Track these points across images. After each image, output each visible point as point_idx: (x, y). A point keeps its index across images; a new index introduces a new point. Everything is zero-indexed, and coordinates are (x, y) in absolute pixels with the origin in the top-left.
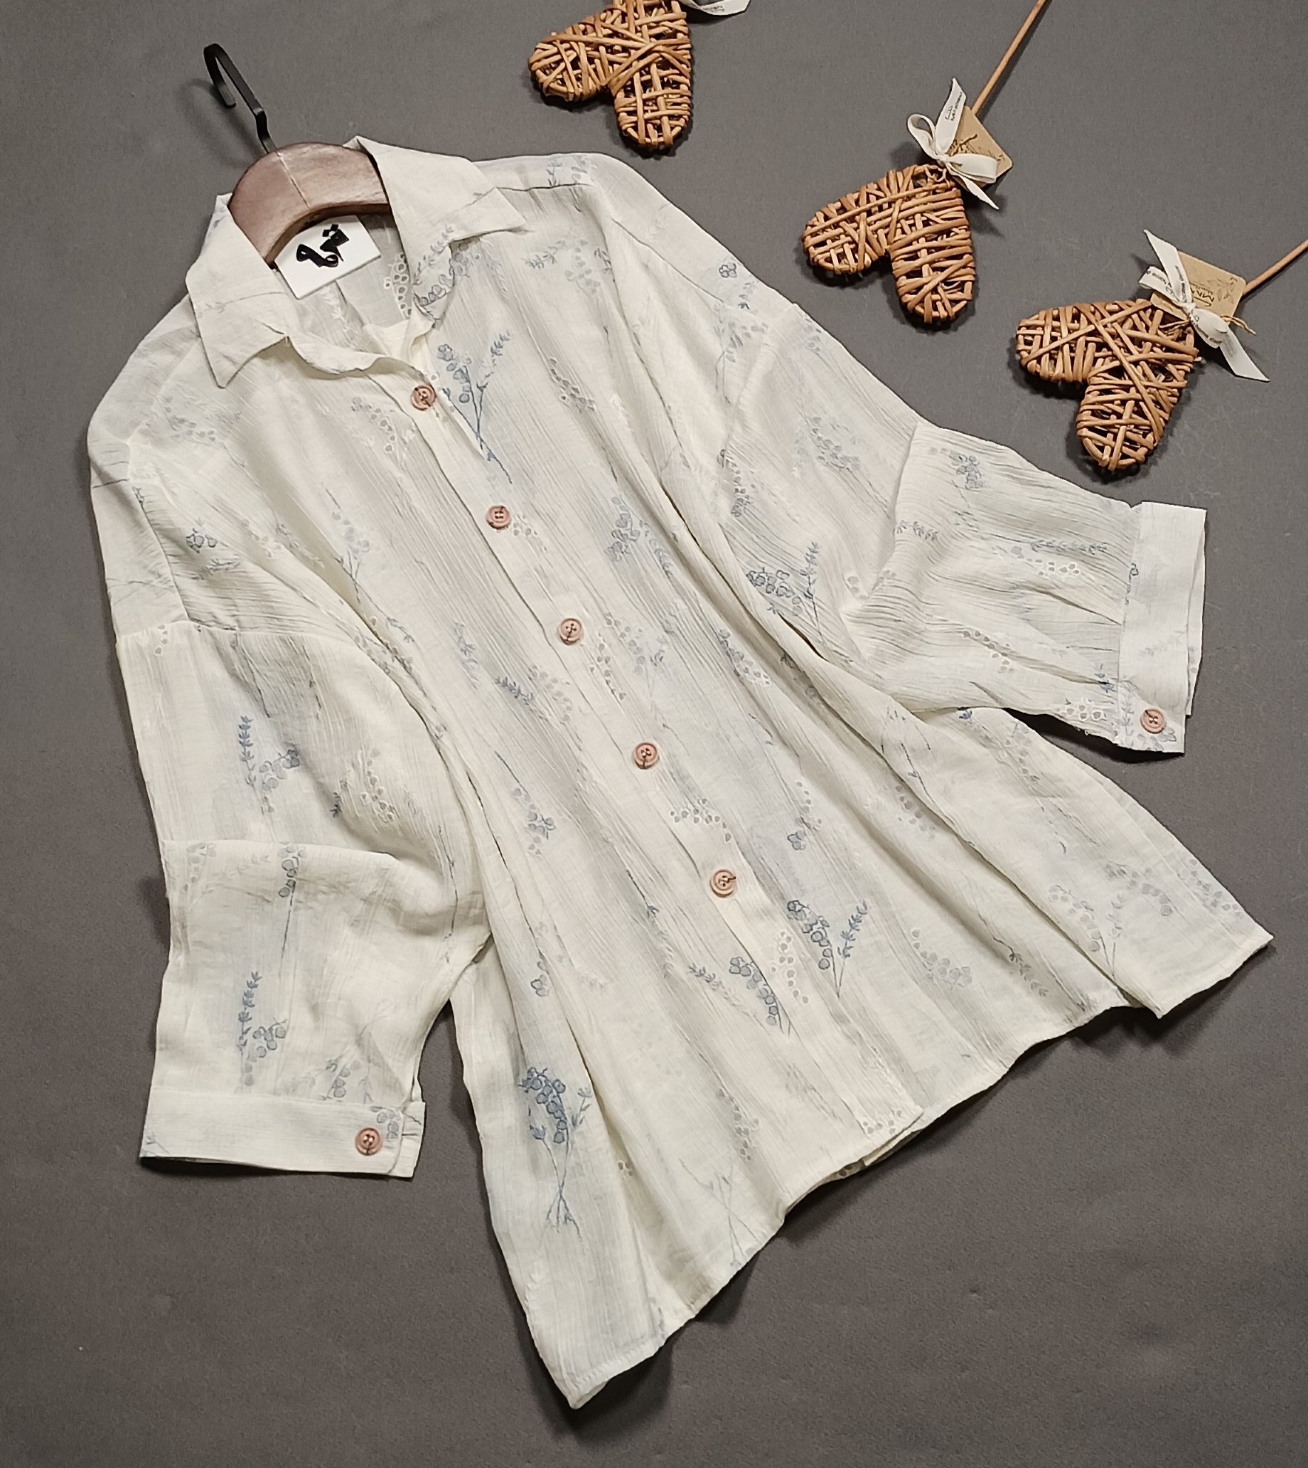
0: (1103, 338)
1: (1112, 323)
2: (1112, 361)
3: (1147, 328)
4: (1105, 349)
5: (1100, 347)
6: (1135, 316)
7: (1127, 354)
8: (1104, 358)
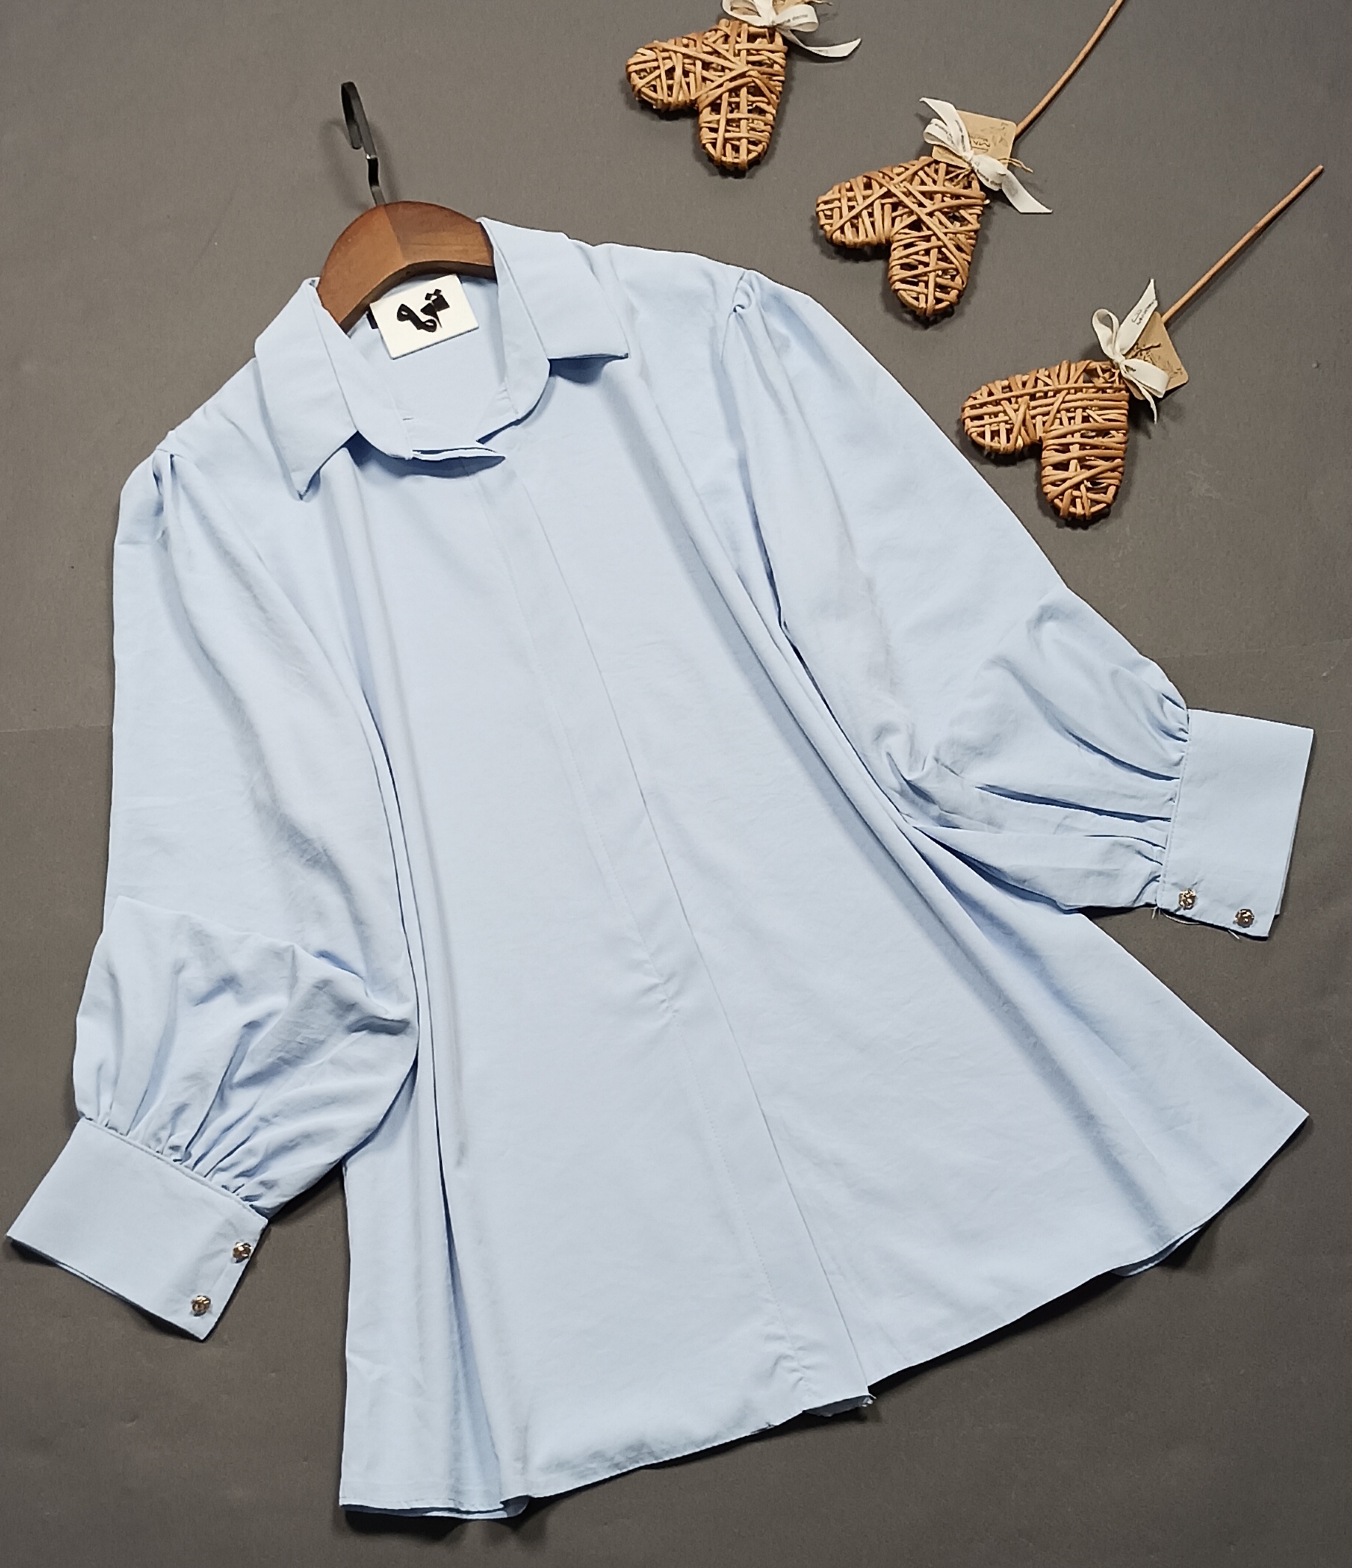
0: (898, 197)
1: (901, 182)
2: (909, 216)
3: (935, 182)
4: (900, 208)
5: (895, 207)
6: (921, 173)
7: (921, 208)
8: (901, 216)
